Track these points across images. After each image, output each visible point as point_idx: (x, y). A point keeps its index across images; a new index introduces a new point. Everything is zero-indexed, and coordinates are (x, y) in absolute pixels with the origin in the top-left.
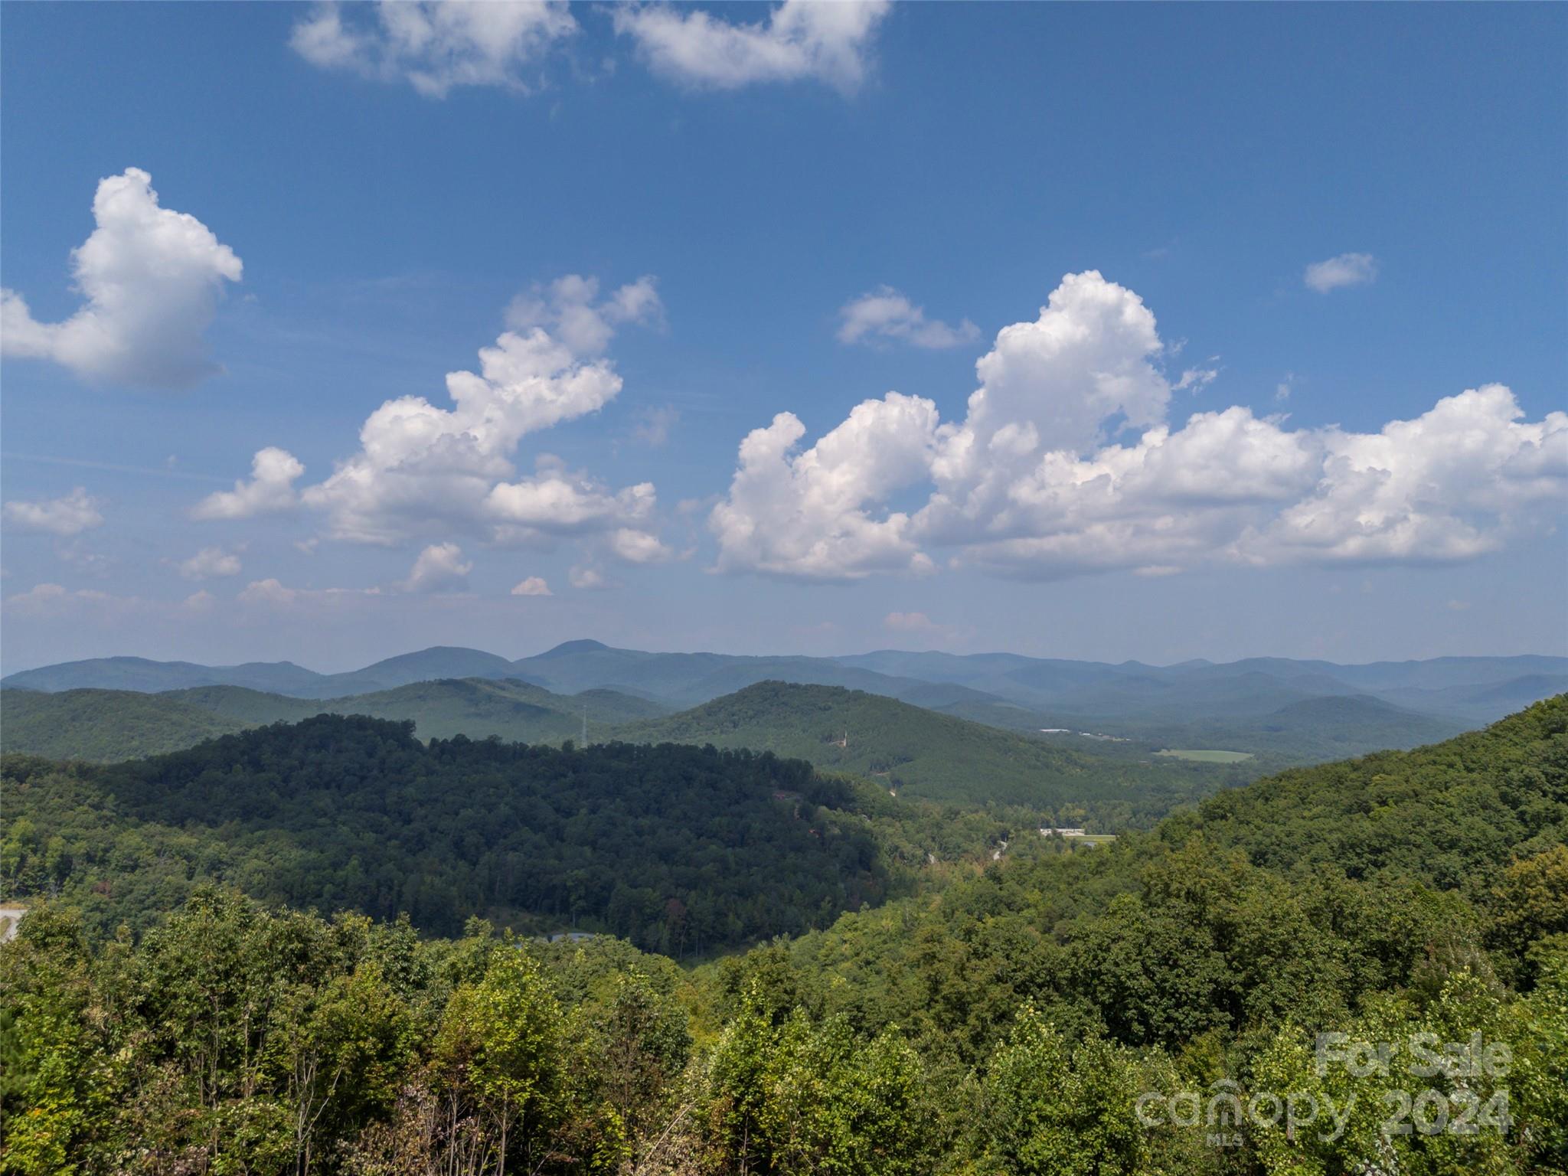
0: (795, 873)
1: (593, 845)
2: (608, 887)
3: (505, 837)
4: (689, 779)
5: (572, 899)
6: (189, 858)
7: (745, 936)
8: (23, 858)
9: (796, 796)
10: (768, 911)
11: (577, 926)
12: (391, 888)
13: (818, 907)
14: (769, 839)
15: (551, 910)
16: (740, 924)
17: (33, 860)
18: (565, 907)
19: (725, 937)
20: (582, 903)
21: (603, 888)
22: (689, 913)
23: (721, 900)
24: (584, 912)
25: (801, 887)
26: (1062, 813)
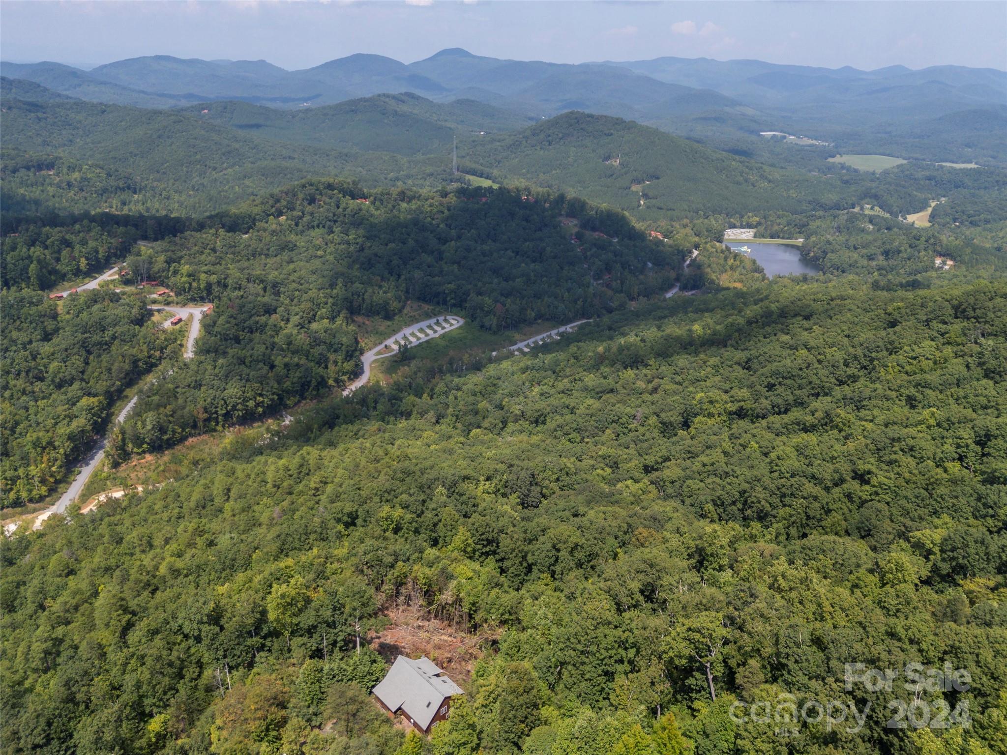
0: (567, 281)
1: (459, 263)
2: (467, 294)
3: (413, 259)
4: (512, 215)
5: (448, 299)
6: (262, 281)
7: (536, 319)
8: (190, 284)
9: (575, 222)
10: (549, 306)
11: (451, 312)
12: (359, 296)
13: (576, 303)
14: (555, 257)
15: (438, 303)
16: (533, 314)
17: (195, 284)
18: (445, 302)
19: (525, 321)
20: (453, 301)
21: (464, 294)
22: (507, 310)
23: (524, 302)
24: (454, 305)
25: (569, 290)
26: (745, 219)
